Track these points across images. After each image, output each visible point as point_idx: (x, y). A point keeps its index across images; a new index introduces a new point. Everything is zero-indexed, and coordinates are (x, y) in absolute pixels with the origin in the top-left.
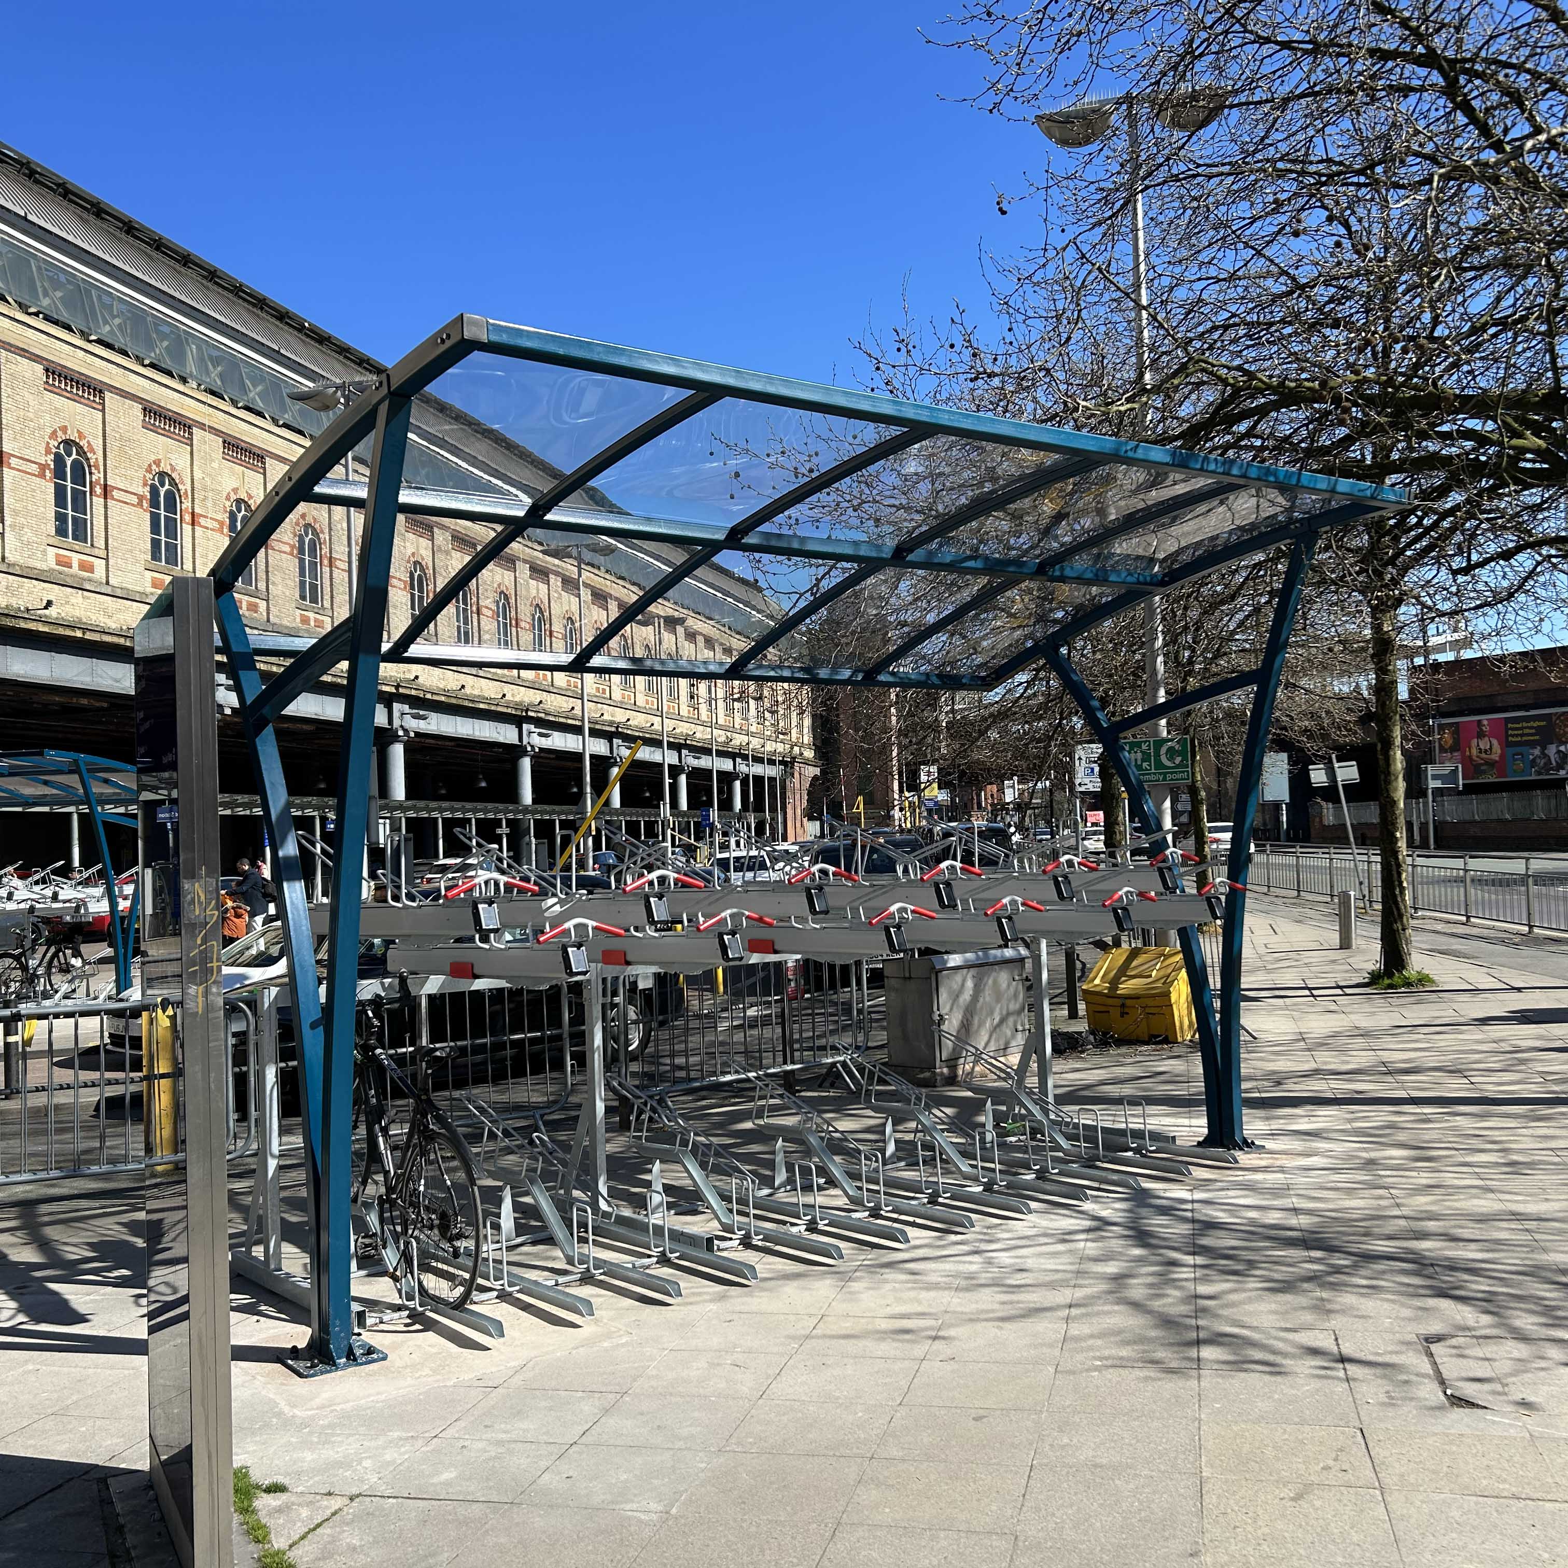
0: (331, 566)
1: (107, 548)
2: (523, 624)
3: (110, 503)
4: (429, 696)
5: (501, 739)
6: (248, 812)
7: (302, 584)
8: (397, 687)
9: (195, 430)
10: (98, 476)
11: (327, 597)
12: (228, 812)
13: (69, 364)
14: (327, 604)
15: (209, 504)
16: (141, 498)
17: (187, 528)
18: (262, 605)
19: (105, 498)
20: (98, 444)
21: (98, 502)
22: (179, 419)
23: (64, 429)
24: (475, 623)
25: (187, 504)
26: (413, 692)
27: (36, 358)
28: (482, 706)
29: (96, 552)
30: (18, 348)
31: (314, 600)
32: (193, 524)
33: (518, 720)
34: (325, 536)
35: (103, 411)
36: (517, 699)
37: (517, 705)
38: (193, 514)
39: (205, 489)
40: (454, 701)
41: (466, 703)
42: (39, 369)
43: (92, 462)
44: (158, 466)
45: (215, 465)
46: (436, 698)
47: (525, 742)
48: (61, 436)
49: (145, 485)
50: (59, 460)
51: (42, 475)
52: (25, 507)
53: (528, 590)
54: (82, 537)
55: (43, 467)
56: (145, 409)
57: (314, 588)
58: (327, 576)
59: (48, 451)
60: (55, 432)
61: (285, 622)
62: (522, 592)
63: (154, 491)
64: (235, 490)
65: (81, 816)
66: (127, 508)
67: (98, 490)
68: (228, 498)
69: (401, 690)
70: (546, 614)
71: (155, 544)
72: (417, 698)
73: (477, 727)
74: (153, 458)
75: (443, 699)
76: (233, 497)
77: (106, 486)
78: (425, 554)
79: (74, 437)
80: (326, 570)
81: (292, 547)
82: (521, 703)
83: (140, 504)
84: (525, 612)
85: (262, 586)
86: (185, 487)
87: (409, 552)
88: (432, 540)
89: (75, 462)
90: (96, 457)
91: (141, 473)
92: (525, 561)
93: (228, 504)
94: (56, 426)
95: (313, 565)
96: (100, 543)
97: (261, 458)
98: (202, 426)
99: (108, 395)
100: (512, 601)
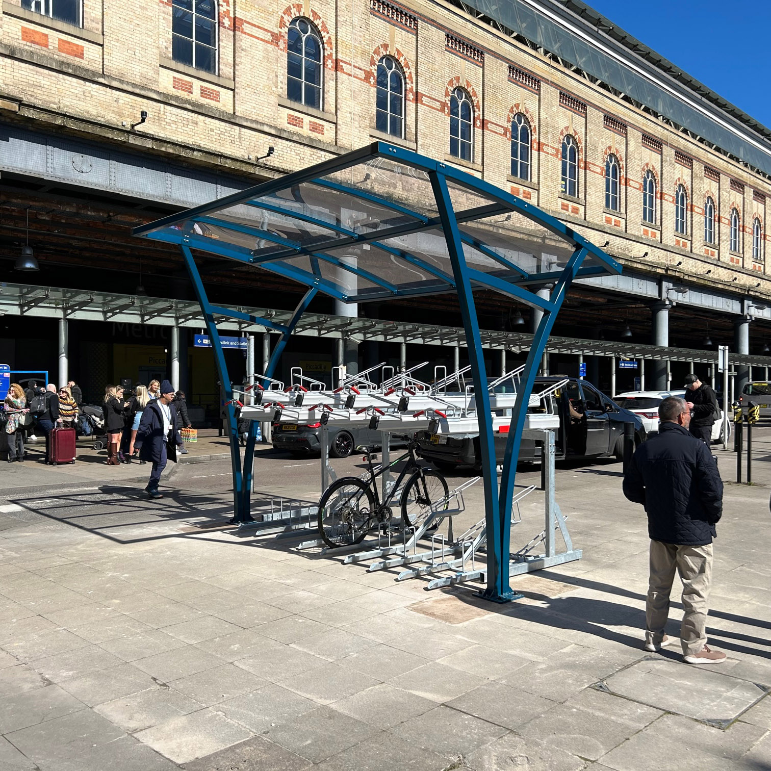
0: (626, 185)
1: (483, 164)
2: (747, 230)
3: (486, 132)
4: (686, 277)
5: (730, 310)
6: (569, 352)
7: (607, 196)
8: (667, 270)
9: (542, 84)
10: (478, 113)
11: (623, 205)
12: (556, 351)
13: (462, 33)
14: (623, 211)
15: (550, 136)
16: (506, 130)
17: (535, 153)
18: (582, 209)
19: (483, 129)
20: (479, 91)
21: (478, 131)
22: (532, 75)
23: (458, 79)
24: (717, 229)
25: (535, 136)
26: (677, 274)
27: (440, 27)
28: (720, 286)
29: (476, 167)
30: (429, 19)
31: (615, 207)
32: (539, 150)
33: (741, 296)
34: (623, 163)
35: (483, 67)
36: (742, 283)
37: (742, 287)
38: (539, 143)
39: (547, 126)
40: (702, 282)
41: (710, 284)
42: (443, 34)
43: (475, 103)
44: (518, 108)
45: (554, 109)
46: (691, 279)
47: (745, 313)
48: (456, 84)
49: (509, 121)
50: (453, 100)
51: (442, 110)
52: (431, 132)
53: (752, 208)
54: (467, 156)
55: (443, 105)
56: (510, 67)
57: (615, 199)
58: (623, 191)
59: (447, 94)
60: (452, 80)
61: (596, 221)
62: (747, 208)
63: (515, 127)
64: (567, 128)
65: (461, 349)
66: (497, 136)
67: (478, 123)
68: (562, 133)
69: (669, 272)
70: (762, 224)
71: (514, 164)
72: (678, 279)
73: (715, 301)
74: (515, 102)
75: (695, 280)
76: (565, 133)
77: (483, 120)
78: (686, 179)
79: (464, 84)
80: (623, 187)
81: (602, 169)
82: (744, 285)
83: (505, 134)
84: (749, 223)
85: (582, 195)
86: (534, 124)
87: (676, 178)
88: (692, 169)
89: (464, 104)
90: (478, 100)
91: (506, 112)
92: (751, 186)
93: (562, 137)
94: (453, 76)
95: (615, 184)
96: (478, 160)
97: (584, 106)
98: (547, 81)
99: (486, 56)
100: (741, 215)
